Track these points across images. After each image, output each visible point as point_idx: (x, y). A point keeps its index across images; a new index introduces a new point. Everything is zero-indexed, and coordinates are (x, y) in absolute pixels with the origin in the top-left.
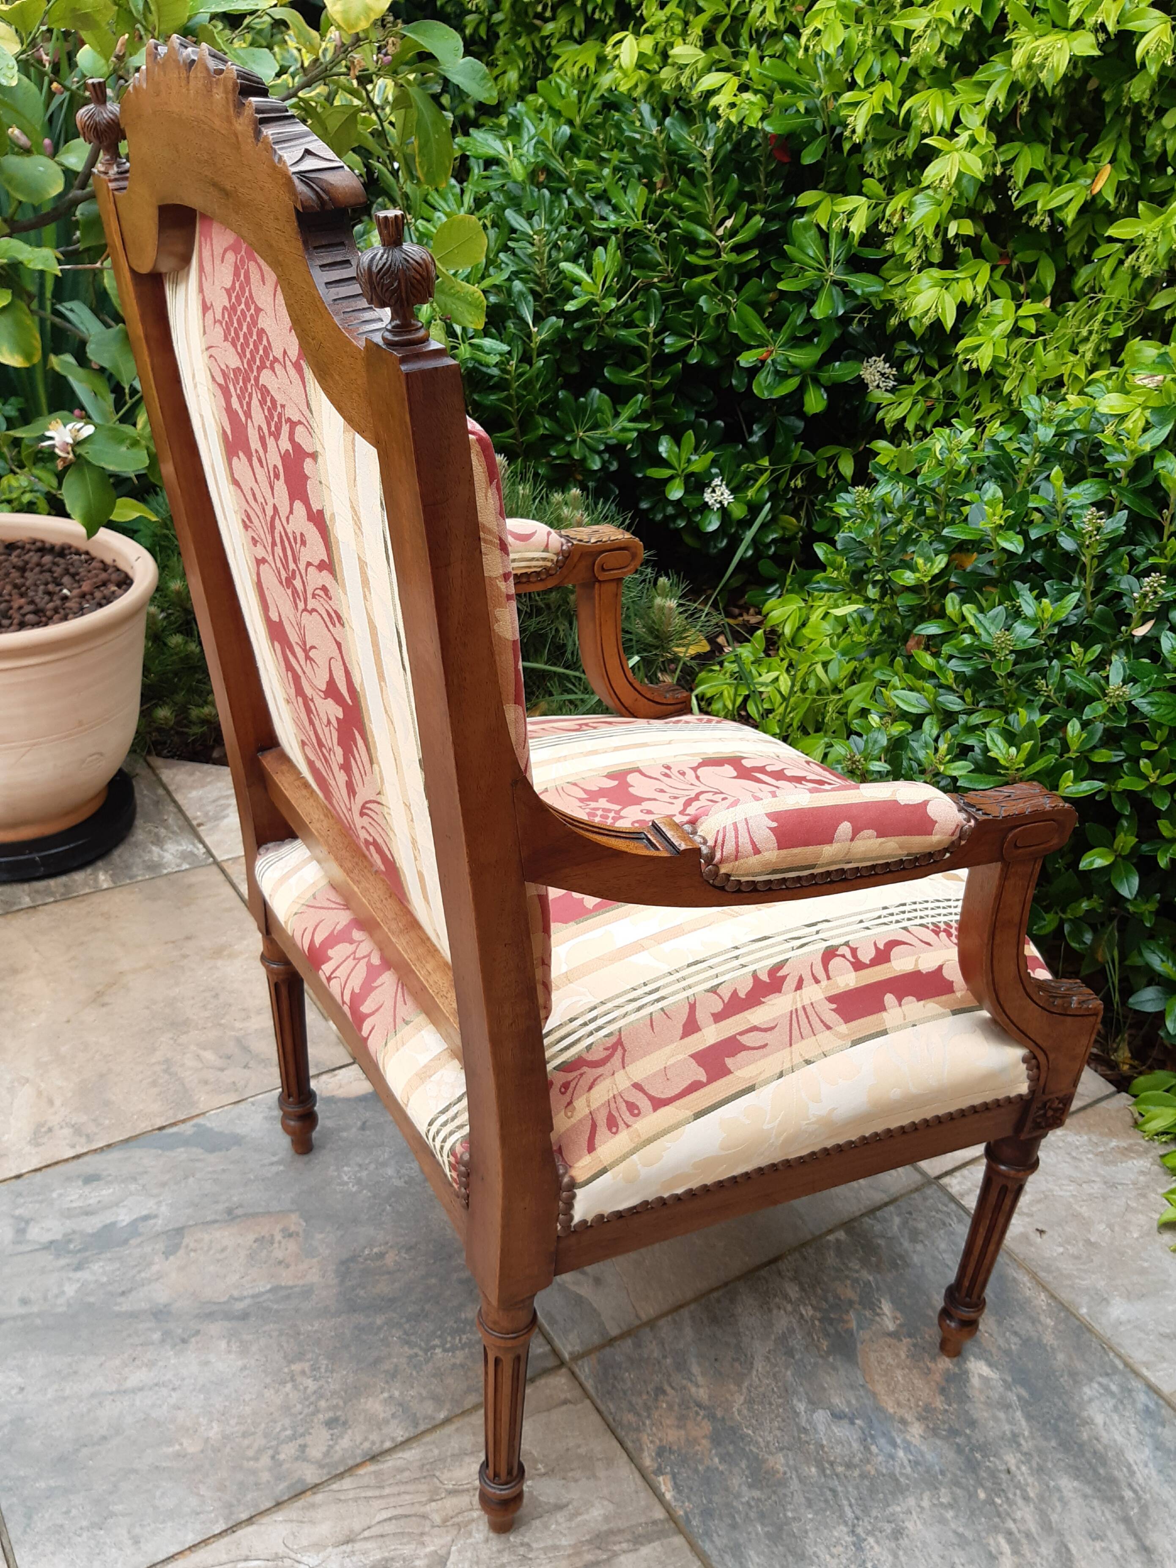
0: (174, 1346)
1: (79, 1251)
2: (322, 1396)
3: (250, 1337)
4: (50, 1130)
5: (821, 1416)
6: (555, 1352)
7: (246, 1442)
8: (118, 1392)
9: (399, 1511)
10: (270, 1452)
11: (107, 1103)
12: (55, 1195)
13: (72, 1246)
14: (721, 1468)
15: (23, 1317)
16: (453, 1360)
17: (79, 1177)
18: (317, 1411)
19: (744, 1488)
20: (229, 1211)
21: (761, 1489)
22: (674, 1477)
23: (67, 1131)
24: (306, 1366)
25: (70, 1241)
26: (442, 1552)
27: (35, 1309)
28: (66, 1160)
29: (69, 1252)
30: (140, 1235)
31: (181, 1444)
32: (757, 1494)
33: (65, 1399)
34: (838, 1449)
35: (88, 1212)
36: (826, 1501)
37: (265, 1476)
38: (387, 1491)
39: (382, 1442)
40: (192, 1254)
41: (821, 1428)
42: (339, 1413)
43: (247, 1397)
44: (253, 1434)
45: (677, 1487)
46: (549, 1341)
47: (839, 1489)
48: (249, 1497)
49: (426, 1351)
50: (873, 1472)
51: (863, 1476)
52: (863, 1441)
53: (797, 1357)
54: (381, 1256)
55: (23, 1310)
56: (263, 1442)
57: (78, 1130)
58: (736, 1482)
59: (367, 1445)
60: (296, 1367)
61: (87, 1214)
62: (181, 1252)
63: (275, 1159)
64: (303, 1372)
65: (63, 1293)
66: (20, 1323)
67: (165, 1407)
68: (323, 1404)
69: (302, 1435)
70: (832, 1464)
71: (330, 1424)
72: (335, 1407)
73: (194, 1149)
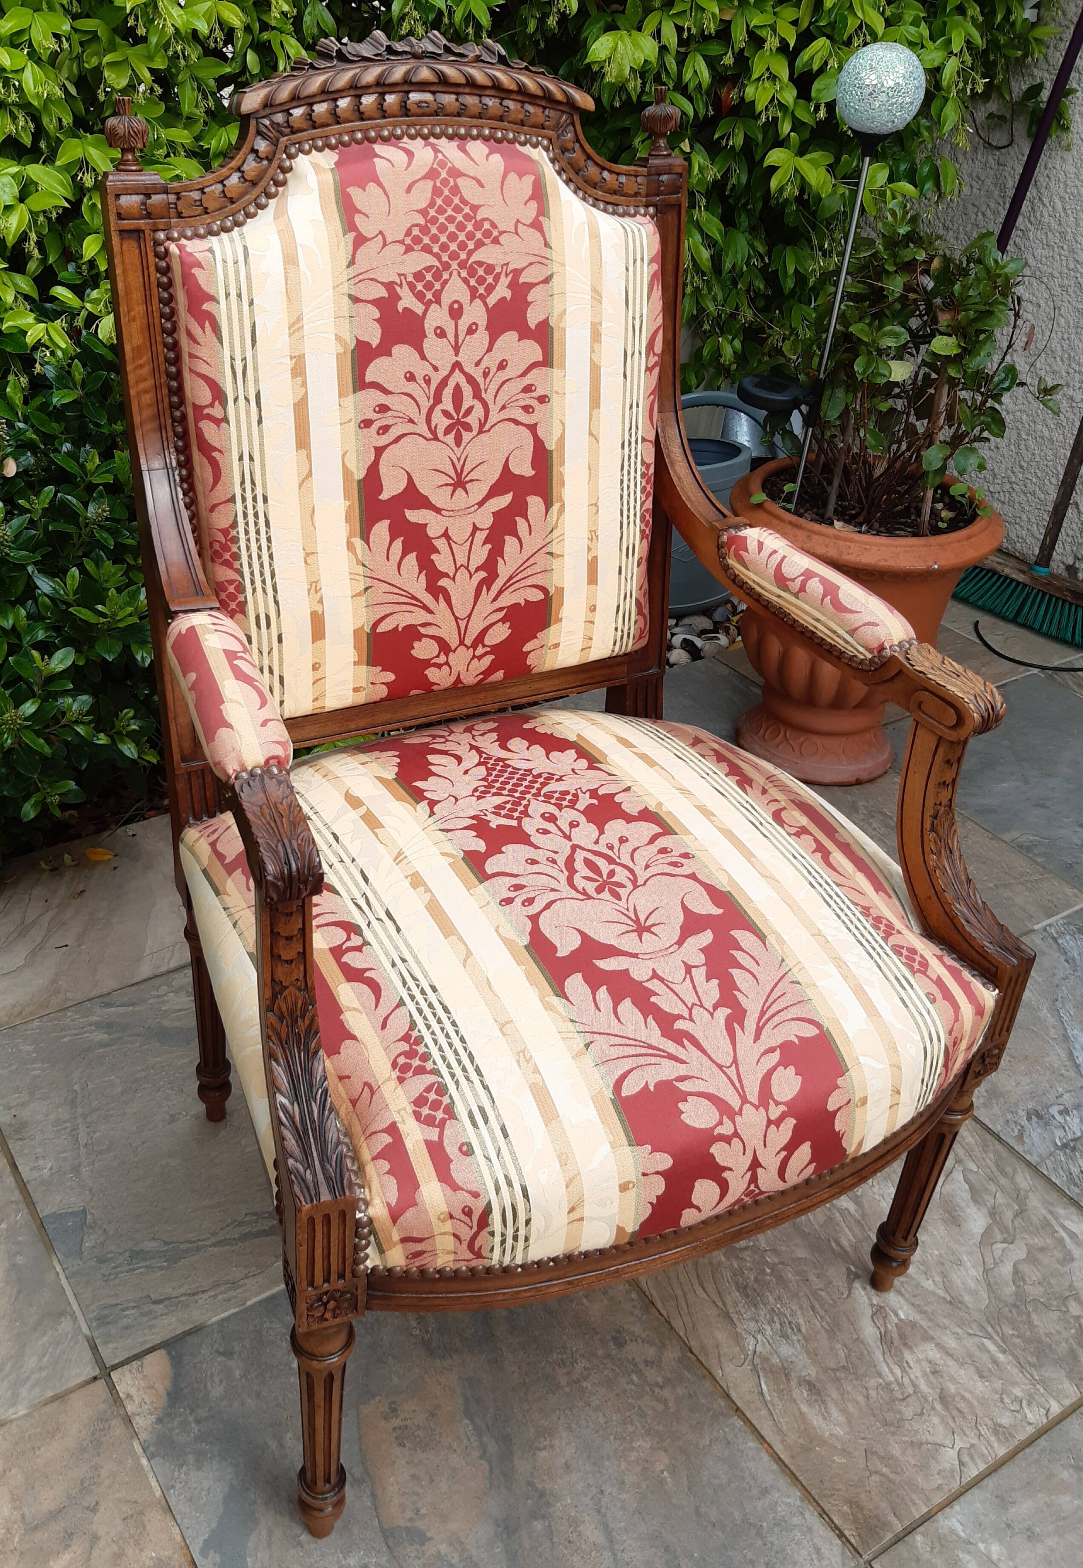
0: (549, 1504)
2: (593, 1354)
3: (532, 1430)
7: (650, 1413)
9: (696, 1284)
31: (662, 1472)
37: (680, 1391)
39: (633, 1300)
40: (423, 1512)
42: (608, 1337)
43: (602, 1420)
48: (705, 1401)
56: (648, 1398)
59: (638, 1312)
64: (569, 1373)
69: (636, 1365)
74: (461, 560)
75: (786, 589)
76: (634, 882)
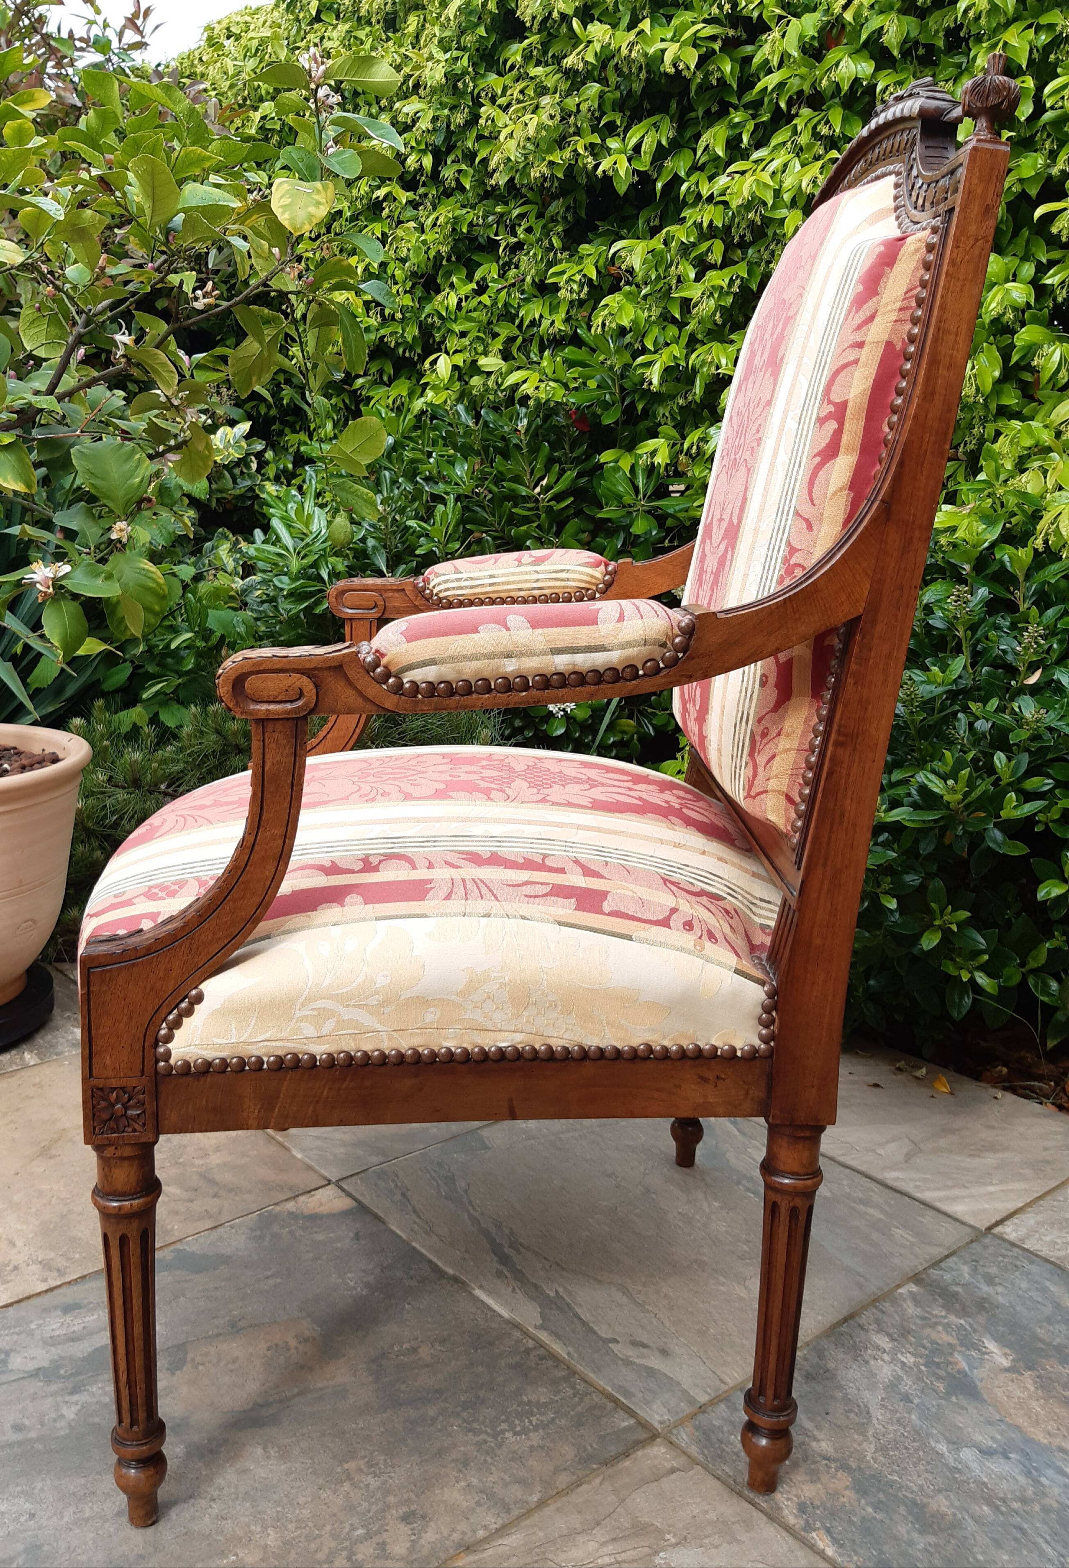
1: (72, 1375)
2: (388, 1492)
3: (288, 1441)
4: (16, 1268)
5: (968, 1455)
6: (643, 1425)
7: (313, 1546)
11: (75, 1238)
12: (33, 1326)
13: (62, 1372)
14: (879, 1516)
15: (19, 1443)
16: (528, 1443)
17: (55, 1308)
18: (389, 1507)
19: (915, 1535)
20: (233, 1324)
21: (935, 1534)
22: (828, 1531)
23: (35, 1268)
24: (362, 1464)
25: (59, 1367)
27: (33, 1435)
28: (39, 1294)
29: (60, 1377)
31: (236, 1555)
32: (931, 1539)
33: (87, 1520)
34: (1004, 1485)
35: (74, 1338)
36: (1016, 1540)
39: (474, 1532)
40: (201, 1368)
41: (974, 1465)
42: (414, 1507)
43: (301, 1501)
44: (320, 1536)
45: (835, 1541)
46: (631, 1413)
47: (1025, 1526)
49: (495, 1437)
50: (1055, 1505)
51: (1045, 1509)
52: (1028, 1474)
53: (916, 1401)
54: (415, 1350)
55: (18, 1437)
56: (333, 1544)
57: (46, 1265)
58: (902, 1529)
59: (456, 1536)
60: (351, 1465)
61: (73, 1340)
62: (188, 1367)
64: (360, 1470)
65: (62, 1416)
66: (18, 1450)
68: (391, 1499)
69: (378, 1533)
70: (1004, 1500)
71: (406, 1518)
72: (408, 1501)
73: (178, 1272)
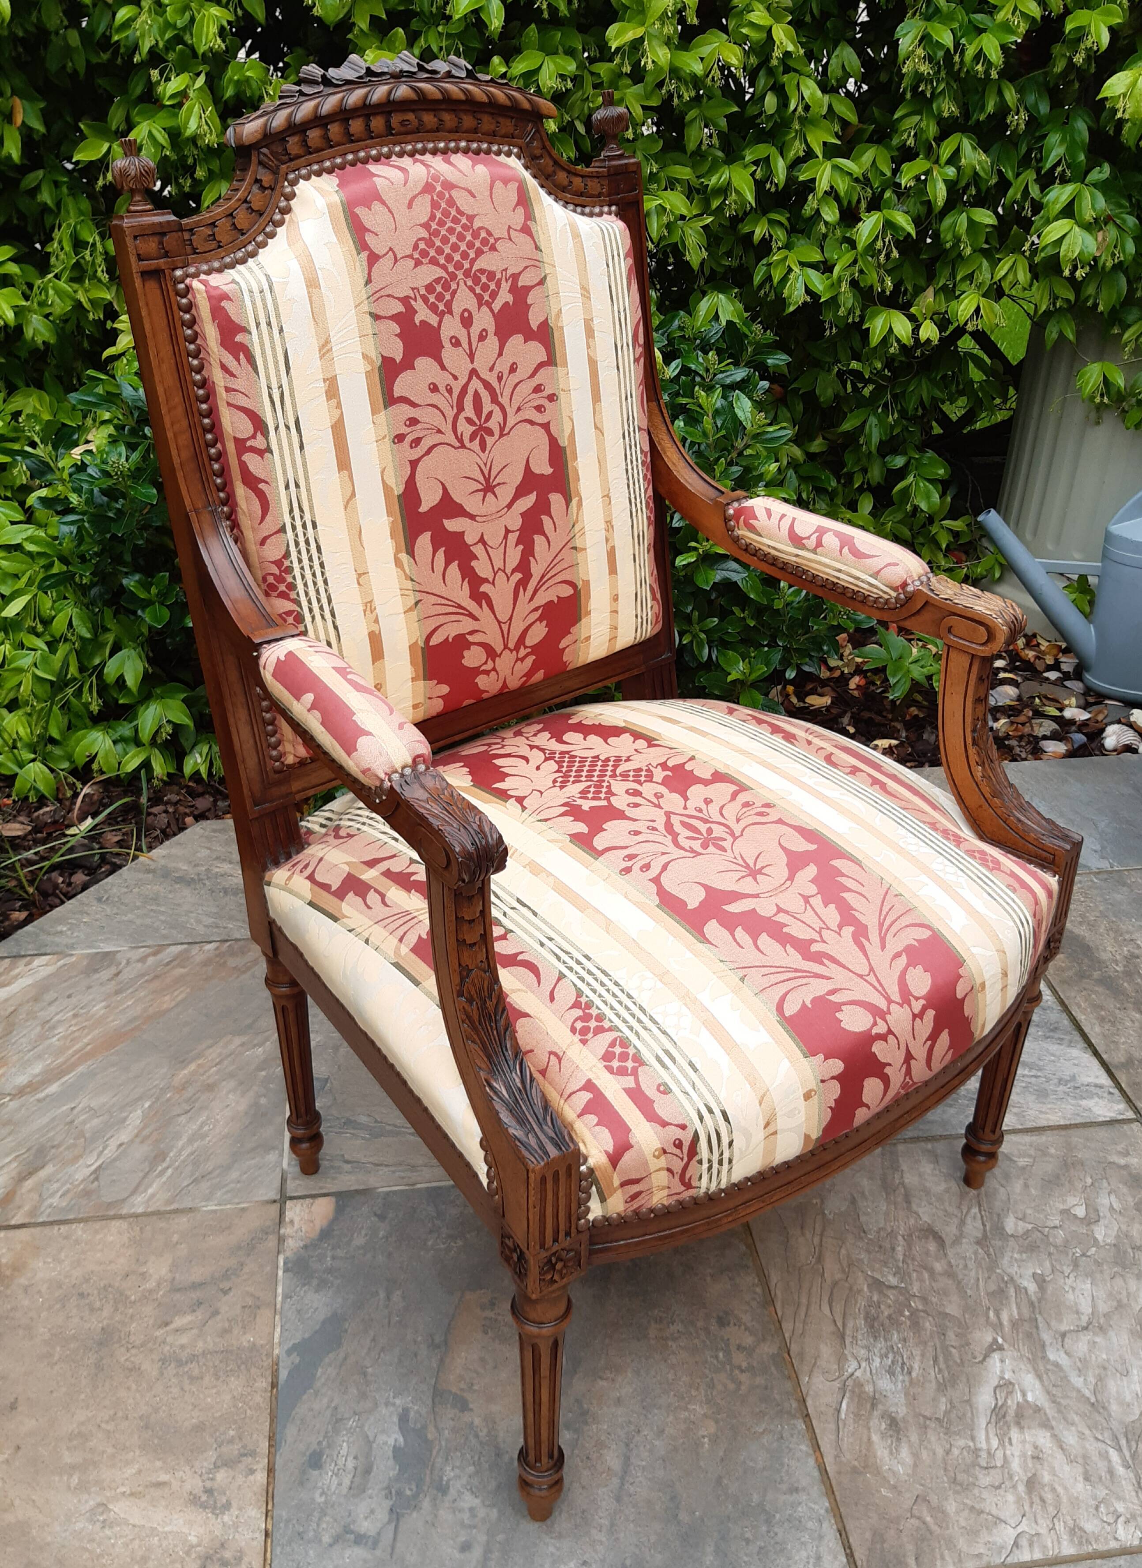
0: (586, 1423)
1: (419, 1486)
2: (692, 1323)
4: (209, 1491)
7: (720, 1387)
8: (622, 1479)
9: (825, 1299)
10: (737, 1372)
11: (200, 1428)
12: (320, 1499)
13: (408, 1493)
15: (487, 1551)
17: (304, 1472)
18: (706, 1329)
23: (221, 1476)
24: (655, 1326)
25: (399, 1493)
26: (870, 1281)
27: (482, 1538)
29: (415, 1496)
30: (425, 1427)
31: (704, 1437)
33: (612, 1525)
37: (760, 1380)
38: (804, 1301)
39: (756, 1293)
42: (715, 1315)
43: (671, 1376)
44: (712, 1380)
48: (777, 1397)
55: (478, 1550)
56: (724, 1375)
57: (225, 1464)
59: (754, 1304)
61: (368, 1471)
62: (468, 1396)
63: (382, 1295)
64: (661, 1330)
65: (471, 1509)
66: (496, 1555)
67: (657, 1443)
68: (700, 1324)
69: (727, 1345)
71: (723, 1324)
72: (708, 1315)
73: (327, 1360)
74: (498, 564)
75: (803, 547)
76: (732, 834)
